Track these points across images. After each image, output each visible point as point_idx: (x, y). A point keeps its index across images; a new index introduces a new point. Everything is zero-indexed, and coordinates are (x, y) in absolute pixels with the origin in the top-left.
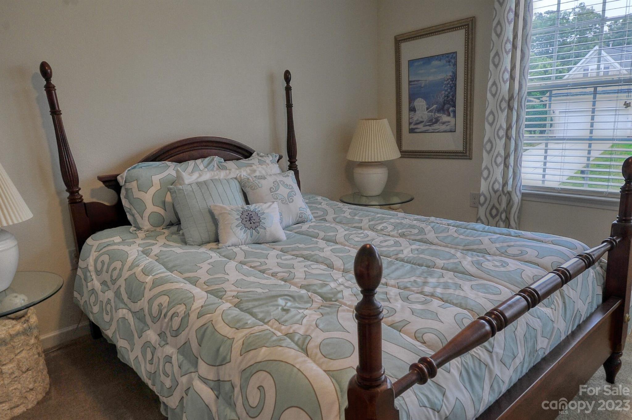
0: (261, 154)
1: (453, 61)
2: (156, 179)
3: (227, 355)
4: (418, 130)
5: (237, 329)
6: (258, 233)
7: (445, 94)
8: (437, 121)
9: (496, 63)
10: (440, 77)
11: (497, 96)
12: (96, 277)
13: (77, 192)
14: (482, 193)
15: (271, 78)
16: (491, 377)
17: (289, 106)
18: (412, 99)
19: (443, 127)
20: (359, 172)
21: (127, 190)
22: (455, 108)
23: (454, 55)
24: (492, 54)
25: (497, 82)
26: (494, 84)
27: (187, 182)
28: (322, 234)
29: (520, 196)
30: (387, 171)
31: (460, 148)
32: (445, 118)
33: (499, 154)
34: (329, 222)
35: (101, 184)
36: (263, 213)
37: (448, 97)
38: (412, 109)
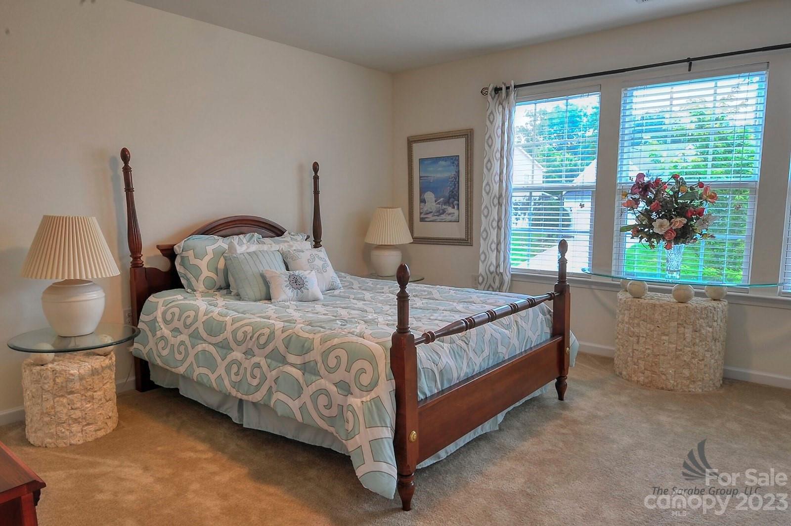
0: (292, 233)
1: (456, 163)
2: (210, 249)
3: (311, 347)
4: (427, 220)
5: (315, 334)
6: (303, 292)
7: (450, 189)
8: (444, 212)
9: (489, 168)
10: (446, 175)
11: (490, 194)
12: (165, 327)
13: (140, 257)
14: (481, 274)
15: (301, 168)
16: (467, 359)
17: (316, 192)
18: (422, 192)
19: (449, 218)
20: (376, 253)
21: (182, 258)
22: (458, 201)
23: (457, 158)
24: (486, 160)
25: (490, 182)
26: (488, 184)
27: (239, 252)
28: (352, 296)
29: (510, 276)
30: (401, 254)
31: (463, 236)
32: (450, 210)
33: (493, 241)
34: (356, 289)
35: (159, 253)
36: (306, 278)
37: (453, 192)
38: (423, 201)
